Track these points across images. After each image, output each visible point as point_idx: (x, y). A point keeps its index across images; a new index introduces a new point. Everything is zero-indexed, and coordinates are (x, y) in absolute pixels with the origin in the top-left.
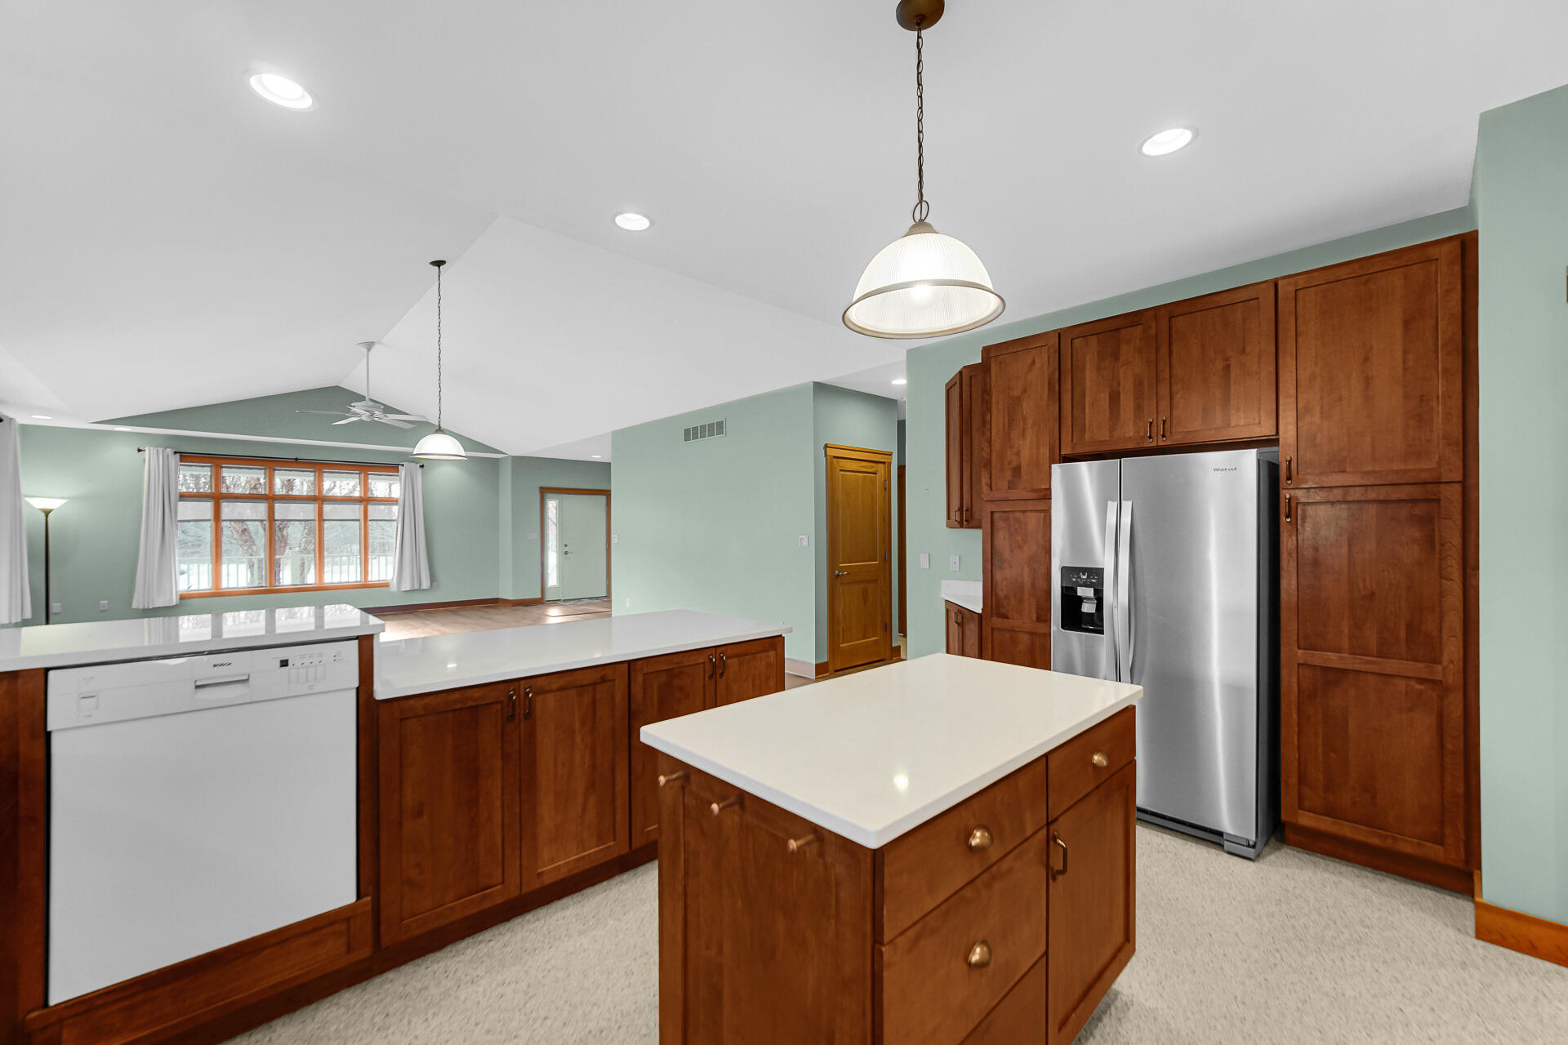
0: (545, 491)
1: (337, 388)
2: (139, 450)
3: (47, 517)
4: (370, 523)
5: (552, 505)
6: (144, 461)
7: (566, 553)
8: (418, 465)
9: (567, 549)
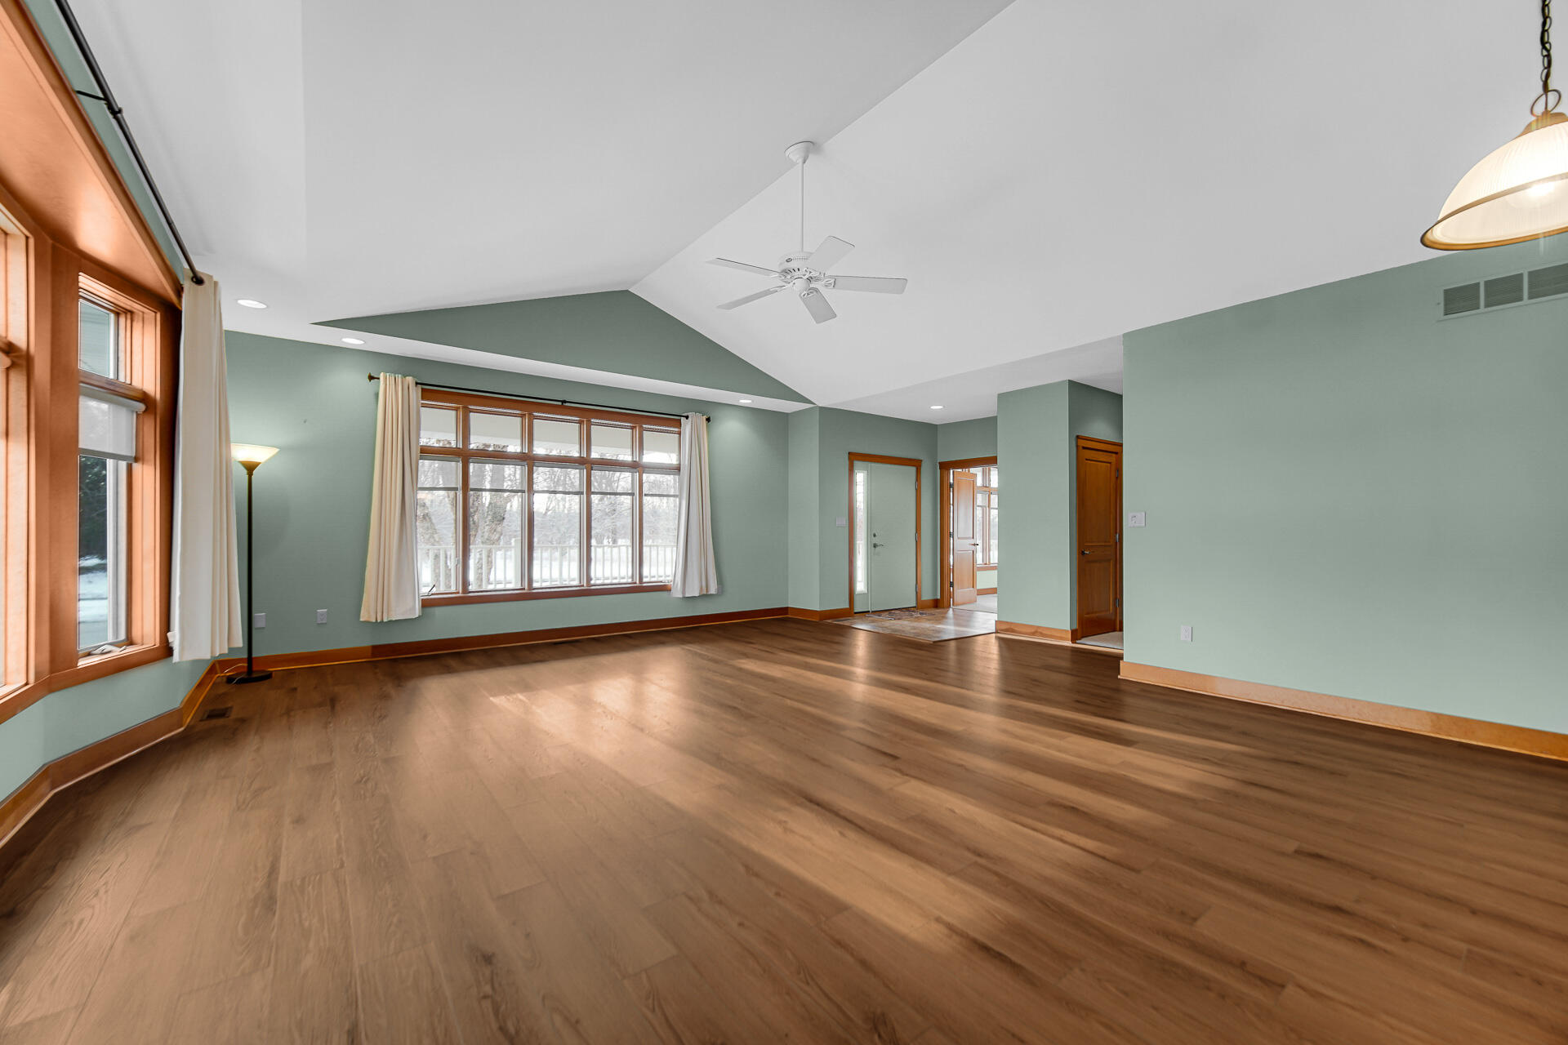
0: (854, 457)
1: (626, 294)
2: (371, 378)
3: (250, 474)
4: (645, 498)
5: (860, 477)
6: (377, 395)
7: (875, 546)
8: (705, 417)
9: (876, 540)
